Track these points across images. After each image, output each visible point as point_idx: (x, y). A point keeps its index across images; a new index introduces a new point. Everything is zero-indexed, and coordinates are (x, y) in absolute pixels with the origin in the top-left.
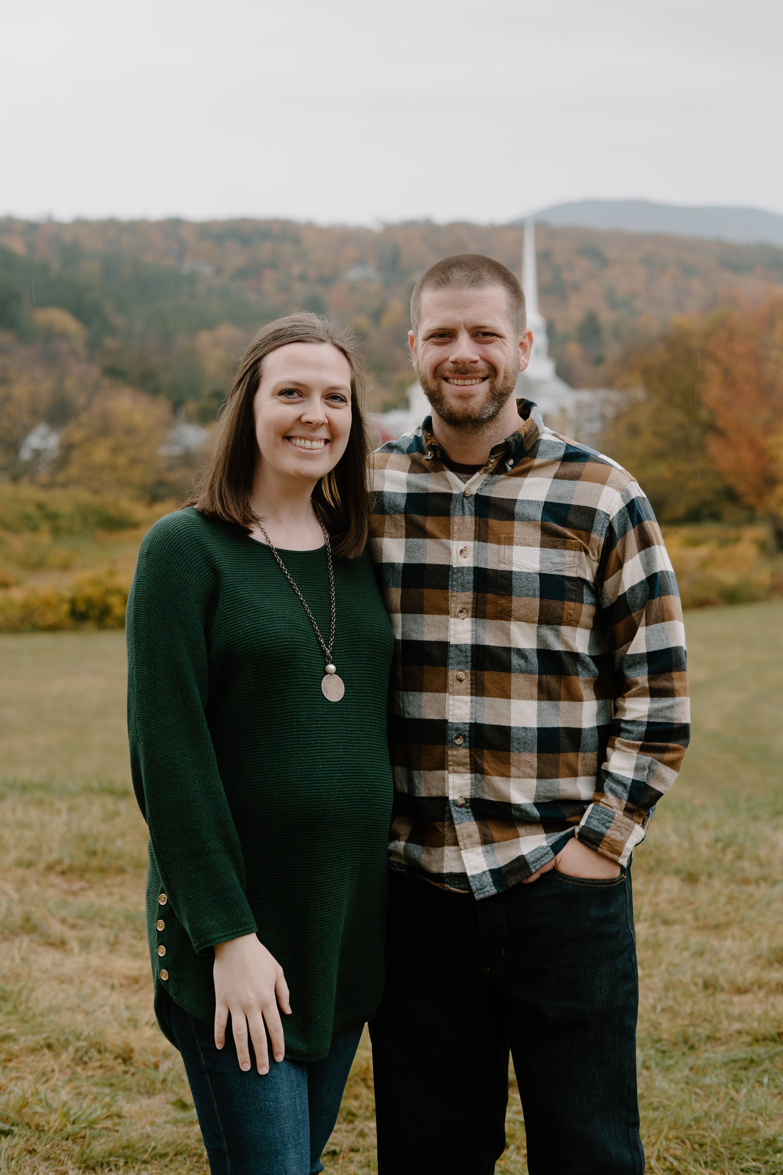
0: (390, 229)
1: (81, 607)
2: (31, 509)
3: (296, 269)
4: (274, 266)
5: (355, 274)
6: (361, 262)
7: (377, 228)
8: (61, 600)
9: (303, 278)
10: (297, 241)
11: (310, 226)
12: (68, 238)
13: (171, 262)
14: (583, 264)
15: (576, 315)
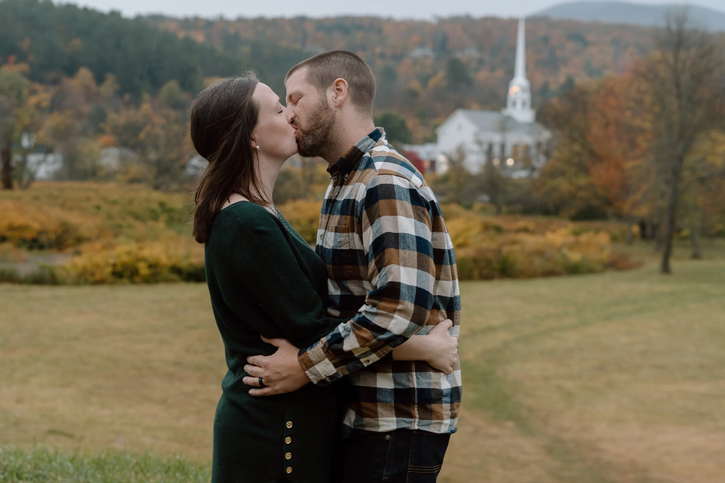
0: (442, 22)
1: (119, 268)
2: (155, 206)
3: (378, 50)
5: (418, 53)
6: (421, 45)
7: (433, 21)
8: (107, 264)
9: (382, 56)
10: (380, 31)
11: (390, 21)
12: (232, 31)
13: (298, 46)
14: (571, 45)
15: (562, 79)
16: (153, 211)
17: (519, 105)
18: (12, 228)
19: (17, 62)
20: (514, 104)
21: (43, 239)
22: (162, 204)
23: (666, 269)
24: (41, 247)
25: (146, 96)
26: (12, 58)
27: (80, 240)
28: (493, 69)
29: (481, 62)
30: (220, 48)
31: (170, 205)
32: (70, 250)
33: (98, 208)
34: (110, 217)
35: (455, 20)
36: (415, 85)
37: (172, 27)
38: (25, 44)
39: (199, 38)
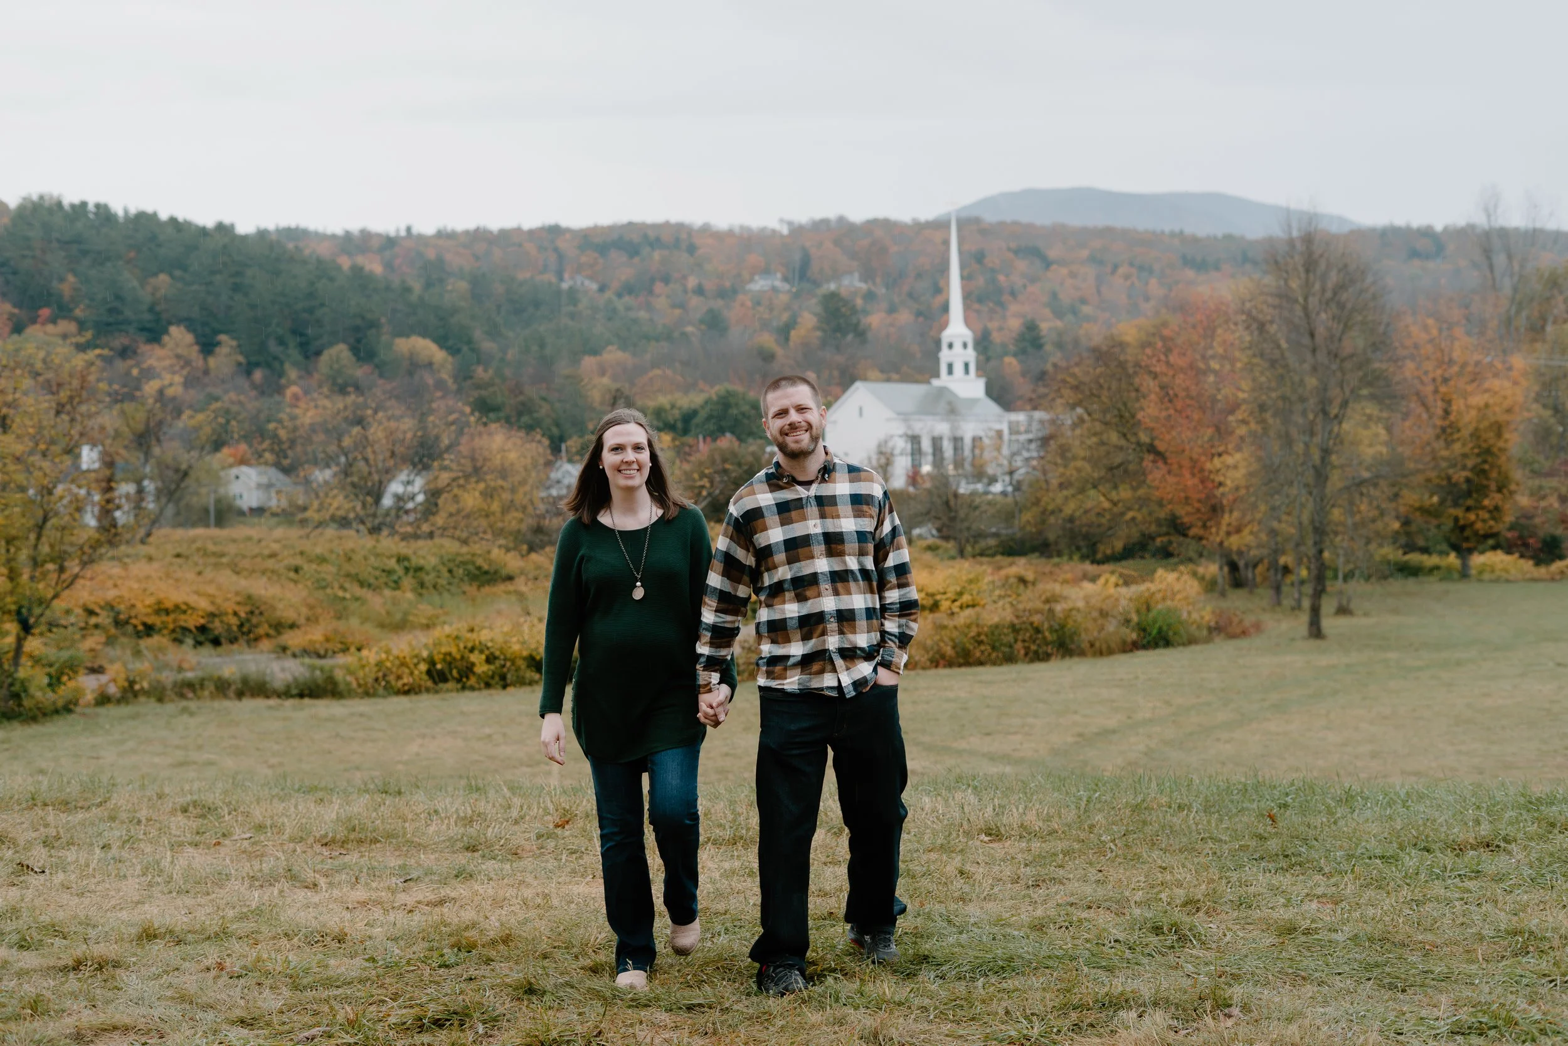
0: (797, 231)
2: (392, 563)
3: (692, 282)
4: (666, 280)
5: (760, 284)
6: (766, 271)
7: (782, 229)
9: (700, 291)
10: (692, 249)
11: (706, 229)
12: (431, 254)
13: (551, 277)
14: (1022, 265)
15: (1015, 324)
16: (389, 572)
17: (958, 369)
18: (161, 610)
19: (53, 321)
20: (950, 367)
21: (217, 627)
22: (400, 559)
23: (1316, 631)
24: (216, 642)
25: (293, 374)
26: (45, 312)
27: (279, 627)
28: (892, 310)
29: (870, 296)
30: (417, 287)
31: (415, 561)
32: (265, 644)
33: (297, 570)
34: (321, 585)
35: (820, 226)
36: (768, 340)
37: (324, 250)
38: (67, 286)
39: (374, 266)
